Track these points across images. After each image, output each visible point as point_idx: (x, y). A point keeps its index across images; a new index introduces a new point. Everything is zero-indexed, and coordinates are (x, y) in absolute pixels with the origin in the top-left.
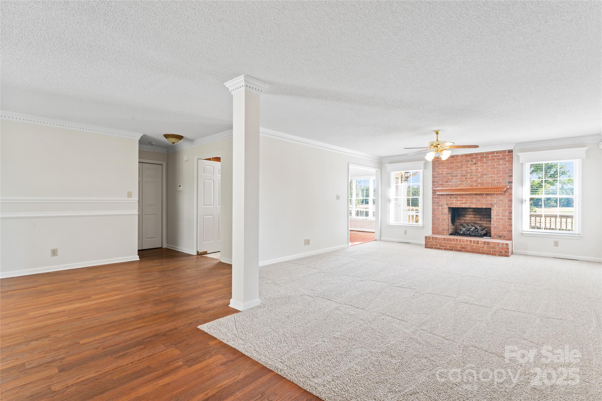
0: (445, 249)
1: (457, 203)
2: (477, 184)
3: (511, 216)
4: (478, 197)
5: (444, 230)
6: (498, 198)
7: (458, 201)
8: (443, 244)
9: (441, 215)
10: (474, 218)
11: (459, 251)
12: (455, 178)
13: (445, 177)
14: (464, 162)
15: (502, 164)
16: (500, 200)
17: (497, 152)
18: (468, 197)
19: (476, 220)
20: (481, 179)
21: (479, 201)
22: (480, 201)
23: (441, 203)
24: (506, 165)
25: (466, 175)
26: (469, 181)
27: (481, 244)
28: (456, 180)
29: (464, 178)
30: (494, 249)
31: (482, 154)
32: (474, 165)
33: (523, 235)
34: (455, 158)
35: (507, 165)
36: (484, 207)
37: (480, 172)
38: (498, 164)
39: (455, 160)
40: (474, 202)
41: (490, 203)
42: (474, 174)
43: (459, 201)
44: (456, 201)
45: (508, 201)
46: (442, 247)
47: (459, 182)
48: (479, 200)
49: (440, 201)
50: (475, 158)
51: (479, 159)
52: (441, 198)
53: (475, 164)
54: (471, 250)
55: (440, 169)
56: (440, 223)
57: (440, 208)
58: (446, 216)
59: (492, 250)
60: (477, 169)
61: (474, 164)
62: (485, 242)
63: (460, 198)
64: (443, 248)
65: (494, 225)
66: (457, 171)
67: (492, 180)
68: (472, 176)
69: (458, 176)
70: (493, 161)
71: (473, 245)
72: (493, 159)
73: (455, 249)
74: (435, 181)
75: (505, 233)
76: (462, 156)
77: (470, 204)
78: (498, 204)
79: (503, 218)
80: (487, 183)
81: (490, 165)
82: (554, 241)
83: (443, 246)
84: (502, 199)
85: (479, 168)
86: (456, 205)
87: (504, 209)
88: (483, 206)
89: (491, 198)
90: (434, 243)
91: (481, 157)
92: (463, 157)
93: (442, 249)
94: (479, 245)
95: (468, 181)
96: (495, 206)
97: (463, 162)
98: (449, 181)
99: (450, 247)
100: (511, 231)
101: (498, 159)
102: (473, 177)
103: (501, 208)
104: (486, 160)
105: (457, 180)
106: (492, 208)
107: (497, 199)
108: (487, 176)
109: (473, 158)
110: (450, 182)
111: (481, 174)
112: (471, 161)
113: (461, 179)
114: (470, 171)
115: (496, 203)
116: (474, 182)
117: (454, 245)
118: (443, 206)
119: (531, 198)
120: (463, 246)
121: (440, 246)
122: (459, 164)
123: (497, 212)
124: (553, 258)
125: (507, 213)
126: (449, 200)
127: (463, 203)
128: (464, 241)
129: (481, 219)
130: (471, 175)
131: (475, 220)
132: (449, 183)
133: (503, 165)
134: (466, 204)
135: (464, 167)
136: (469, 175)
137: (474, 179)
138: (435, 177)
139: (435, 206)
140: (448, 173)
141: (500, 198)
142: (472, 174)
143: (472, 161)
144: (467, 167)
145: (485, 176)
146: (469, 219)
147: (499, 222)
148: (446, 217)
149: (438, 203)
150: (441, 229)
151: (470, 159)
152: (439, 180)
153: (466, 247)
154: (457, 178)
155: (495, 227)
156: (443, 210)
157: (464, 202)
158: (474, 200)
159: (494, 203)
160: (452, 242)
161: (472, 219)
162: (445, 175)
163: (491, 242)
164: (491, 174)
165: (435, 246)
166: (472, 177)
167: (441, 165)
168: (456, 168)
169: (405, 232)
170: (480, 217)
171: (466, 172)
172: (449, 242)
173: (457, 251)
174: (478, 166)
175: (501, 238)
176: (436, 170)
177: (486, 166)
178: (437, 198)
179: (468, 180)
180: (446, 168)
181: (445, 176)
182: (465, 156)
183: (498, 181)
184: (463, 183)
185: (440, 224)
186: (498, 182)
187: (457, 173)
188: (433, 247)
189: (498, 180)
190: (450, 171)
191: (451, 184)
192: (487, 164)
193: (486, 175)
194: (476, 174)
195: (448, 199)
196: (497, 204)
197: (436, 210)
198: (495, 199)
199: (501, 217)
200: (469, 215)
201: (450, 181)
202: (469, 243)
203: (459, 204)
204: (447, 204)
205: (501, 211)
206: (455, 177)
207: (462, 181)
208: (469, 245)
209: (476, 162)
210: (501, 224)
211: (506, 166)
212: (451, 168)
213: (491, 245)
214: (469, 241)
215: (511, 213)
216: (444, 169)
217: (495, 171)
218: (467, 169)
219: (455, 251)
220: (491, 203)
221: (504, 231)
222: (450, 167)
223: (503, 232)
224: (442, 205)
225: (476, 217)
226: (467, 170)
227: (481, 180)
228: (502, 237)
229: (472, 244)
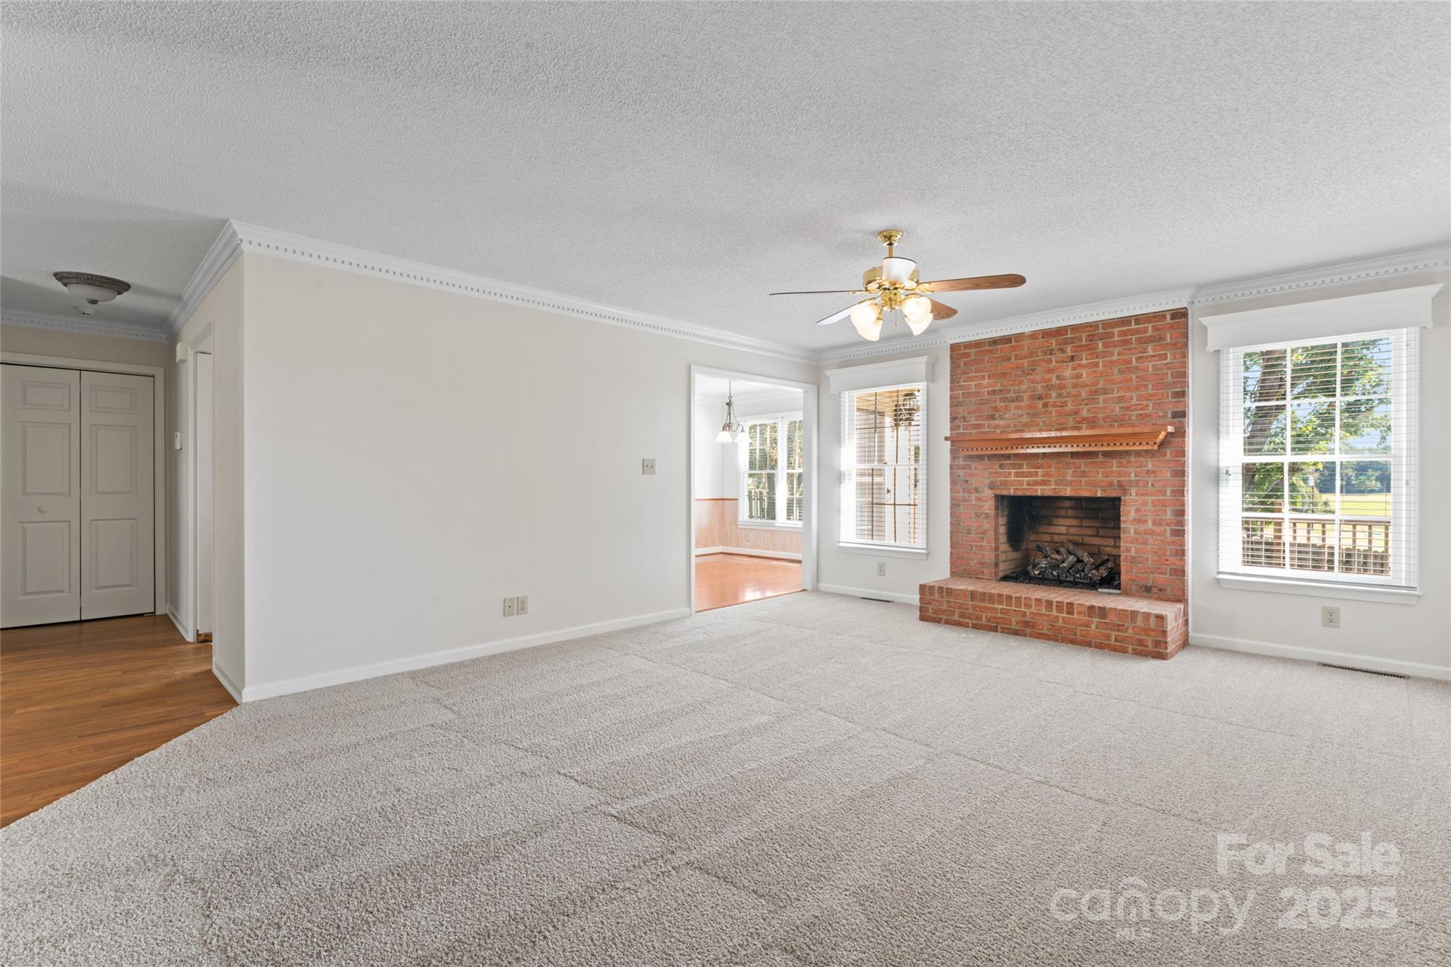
0: (975, 627)
1: (1019, 481)
2: (1079, 422)
3: (1182, 523)
4: (1082, 462)
5: (982, 564)
6: (1140, 467)
7: (1023, 475)
8: (970, 611)
9: (974, 520)
10: (1079, 529)
11: (1016, 633)
12: (1013, 404)
13: (987, 402)
14: (1040, 354)
15: (1154, 356)
16: (1148, 471)
17: (1139, 319)
18: (1053, 463)
19: (1085, 533)
20: (1088, 406)
21: (1084, 474)
22: (1086, 476)
23: (975, 482)
24: (1166, 359)
25: (1046, 395)
26: (1054, 414)
27: (1079, 613)
28: (1016, 411)
29: (1040, 404)
30: (1119, 631)
31: (1091, 326)
32: (1070, 362)
33: (1220, 586)
34: (1014, 343)
35: (1169, 360)
36: (1099, 495)
37: (1088, 386)
38: (1140, 358)
39: (1013, 351)
40: (1069, 478)
41: (1116, 481)
42: (1068, 391)
43: (1027, 477)
44: (1017, 475)
45: (1172, 476)
46: (965, 618)
47: (1025, 416)
48: (1085, 471)
49: (971, 475)
50: (1072, 341)
51: (1084, 342)
52: (975, 468)
53: (1072, 358)
54: (1050, 633)
55: (971, 379)
56: (973, 544)
57: (973, 496)
58: (988, 523)
59: (1114, 634)
60: (1079, 376)
61: (1068, 360)
62: (1091, 608)
63: (1030, 466)
64: (968, 623)
65: (1128, 550)
66: (1021, 383)
67: (1123, 407)
68: (1063, 397)
69: (1022, 400)
70: (1124, 349)
71: (1057, 617)
72: (1125, 342)
73: (1003, 628)
74: (959, 416)
75: (1163, 579)
76: (1033, 336)
77: (1058, 485)
78: (1141, 484)
79: (1157, 529)
80: (1108, 417)
81: (1117, 361)
82: (1323, 608)
83: (969, 618)
84: (1154, 469)
85: (1084, 372)
86: (1016, 489)
87: (1159, 500)
88: (1097, 491)
89: (1120, 465)
90: (945, 607)
91: (1088, 335)
92: (1037, 341)
93: (968, 627)
94: (1076, 616)
95: (1051, 413)
96: (1133, 491)
97: (1038, 356)
98: (997, 416)
99: (989, 620)
100: (1183, 572)
101: (1140, 341)
102: (1066, 401)
103: (1149, 499)
104: (1105, 346)
105: (1020, 412)
106: (1122, 498)
107: (1138, 469)
108: (1106, 396)
109: (1066, 342)
110: (1001, 418)
111: (1091, 391)
112: (1061, 350)
113: (1030, 407)
114: (1058, 382)
115: (1136, 481)
116: (1068, 415)
117: (1001, 613)
118: (979, 492)
119: (1248, 464)
120: (1028, 619)
121: (962, 615)
122: (1025, 362)
123: (1138, 510)
124: (1319, 664)
125: (1169, 516)
126: (996, 473)
127: (1036, 483)
128: (1028, 602)
129: (1098, 531)
130: (1060, 395)
131: (1080, 535)
132: (997, 422)
133: (1156, 358)
134: (1045, 484)
135: (1039, 369)
136: (1054, 395)
137: (1070, 407)
138: (957, 405)
139: (958, 492)
140: (994, 392)
141: (1146, 466)
142: (1063, 391)
143: (1063, 351)
144: (1050, 371)
145: (1101, 397)
146: (1063, 530)
147: (1143, 543)
148: (989, 526)
149: (967, 481)
150: (975, 561)
151: (1056, 345)
152: (969, 412)
153: (1035, 623)
154: (1020, 404)
155: (1132, 557)
156: (980, 503)
157: (1040, 478)
158: (1070, 472)
159: (1130, 481)
160: (996, 606)
161: (1073, 531)
162: (986, 396)
163: (1110, 609)
164: (1121, 388)
165: (948, 615)
166: (1062, 400)
167: (973, 368)
168: (1016, 375)
169: (881, 570)
170: (1094, 525)
171: (1045, 384)
172: (987, 605)
173: (1008, 633)
174: (1080, 365)
175: (1149, 594)
176: (963, 384)
177: (1104, 366)
178: (964, 469)
179: (1050, 409)
180: (989, 376)
181: (986, 400)
182: (1043, 337)
183: (1140, 412)
184: (1038, 420)
185: (972, 546)
186: (1141, 415)
187: (1018, 389)
188: (941, 619)
189: (1141, 409)
190: (999, 385)
191: (1002, 423)
192: (1108, 359)
193: (1105, 394)
194: (1074, 392)
195: (994, 471)
196: (1138, 486)
197: (962, 503)
198: (1131, 469)
199: (1150, 525)
200: (1064, 519)
201: (1000, 416)
202: (1044, 611)
203: (1025, 486)
204: (992, 487)
205: (1150, 506)
206: (1013, 402)
207: (1035, 415)
208: (1044, 614)
209: (1074, 352)
210: (1149, 547)
211: (1166, 362)
212: (1004, 375)
213: (1111, 618)
214: (1044, 604)
215: (1181, 513)
216: (983, 378)
217: (1131, 380)
218: (1048, 376)
219: (1002, 632)
220: (1118, 481)
221: (1161, 573)
222: (999, 371)
223: (1157, 575)
224: (977, 490)
225: (1084, 525)
226: (1050, 380)
227: (1089, 411)
228: (1155, 590)
229: (1055, 613)
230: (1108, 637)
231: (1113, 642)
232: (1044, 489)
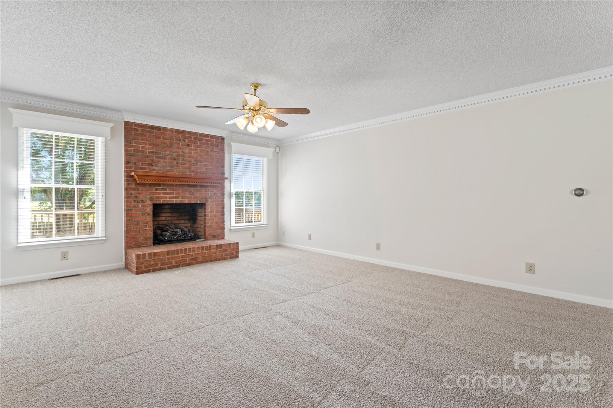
0: (170, 268)
1: (166, 197)
2: (191, 172)
3: (223, 211)
4: (192, 189)
6: (212, 192)
7: (167, 194)
8: (167, 261)
9: (141, 217)
10: (170, 217)
11: (189, 265)
12: (162, 160)
13: (148, 157)
14: (175, 140)
15: (216, 151)
16: (214, 193)
17: (212, 136)
18: (180, 189)
19: (173, 219)
20: (195, 166)
21: (193, 194)
22: (194, 195)
23: (141, 197)
24: (219, 153)
25: (178, 159)
26: (181, 168)
27: (213, 249)
28: (164, 164)
29: (175, 162)
31: (195, 134)
32: (187, 146)
33: (231, 231)
34: (162, 131)
35: (220, 154)
37: (194, 158)
38: (212, 151)
39: (162, 135)
40: (187, 195)
41: (204, 197)
42: (187, 158)
43: (169, 195)
44: (164, 194)
45: (221, 195)
46: (164, 265)
47: (168, 167)
48: (193, 193)
49: (139, 193)
50: (188, 138)
51: (193, 140)
52: (142, 190)
53: (188, 145)
54: (203, 260)
55: (139, 143)
56: (141, 229)
57: (140, 205)
58: (149, 218)
59: (224, 253)
60: (191, 153)
61: (186, 145)
62: (217, 246)
63: (170, 190)
64: (166, 267)
65: (208, 223)
66: (166, 151)
67: (206, 169)
68: (185, 161)
69: (166, 159)
70: (207, 146)
71: (206, 252)
72: (207, 144)
73: (183, 264)
74: (132, 161)
75: (218, 232)
76: (172, 130)
77: (183, 198)
78: (212, 198)
79: (217, 214)
80: (201, 172)
81: (204, 150)
82: (252, 233)
83: (166, 264)
84: (216, 192)
85: (193, 152)
86: (164, 201)
87: (217, 204)
88: (197, 201)
89: (206, 191)
90: (152, 262)
91: (194, 137)
92: (173, 133)
93: (166, 269)
94: (212, 250)
95: (180, 167)
96: (210, 200)
97: (174, 140)
98: (154, 164)
99: (176, 262)
100: (224, 228)
101: (212, 145)
102: (186, 163)
103: (214, 203)
104: (201, 143)
105: (166, 164)
106: (206, 203)
107: (211, 192)
108: (201, 163)
109: (186, 137)
110: (156, 166)
111: (195, 160)
112: (184, 140)
113: (170, 163)
114: (182, 154)
115: (211, 197)
116: (187, 169)
117: (182, 257)
118: (145, 202)
120: (194, 257)
121: (162, 264)
122: (168, 142)
123: (211, 208)
125: (220, 209)
126: (153, 192)
127: (173, 198)
128: (194, 249)
129: (178, 218)
130: (183, 160)
131: (171, 220)
132: (154, 168)
133: (217, 153)
134: (177, 198)
135: (174, 146)
136: (181, 159)
137: (187, 165)
138: (131, 156)
139: (131, 202)
140: (152, 152)
141: (214, 191)
142: (185, 158)
143: (184, 141)
144: (179, 148)
145: (199, 163)
146: (164, 218)
147: (213, 220)
148: (150, 219)
149: (137, 197)
150: (142, 238)
151: (182, 138)
152: (138, 160)
153: (197, 258)
154: (166, 160)
155: (209, 225)
156: (145, 208)
157: (175, 195)
158: (187, 193)
159: (209, 197)
160: (180, 255)
161: (168, 218)
162: (148, 154)
164: (205, 161)
165: (155, 267)
166: (185, 162)
167: (140, 137)
168: (163, 147)
169: (65, 256)
170: (177, 215)
171: (177, 154)
172: (175, 256)
173: (186, 266)
174: (191, 149)
175: (215, 238)
176: (133, 144)
177: (200, 151)
178: (134, 190)
179: (179, 165)
180: (149, 144)
181: (148, 155)
182: (176, 133)
183: (212, 171)
184: (174, 169)
185: (140, 230)
186: (212, 172)
187: (165, 153)
188: (150, 270)
189: (212, 170)
190: (154, 149)
191: (156, 168)
192: (202, 149)
193: (200, 162)
194: (189, 159)
195: (152, 191)
196: (211, 199)
197: (133, 209)
198: (209, 193)
199: (215, 213)
200: (165, 214)
201: (155, 165)
202: (200, 251)
203: (168, 199)
204: (151, 199)
205: (215, 206)
206: (162, 159)
207: (173, 167)
208: (201, 253)
209: (189, 143)
210: (215, 221)
211: (219, 154)
212: (157, 145)
214: (200, 248)
215: (223, 208)
216: (146, 144)
217: (209, 159)
218: (178, 150)
219: (183, 266)
220: (205, 197)
221: (218, 230)
222: (154, 143)
223: (217, 231)
224: (143, 201)
225: (173, 215)
226: (179, 152)
227: (194, 168)
228: (216, 236)
229: (204, 251)
230: (222, 255)
231: (224, 257)
232: (177, 200)
